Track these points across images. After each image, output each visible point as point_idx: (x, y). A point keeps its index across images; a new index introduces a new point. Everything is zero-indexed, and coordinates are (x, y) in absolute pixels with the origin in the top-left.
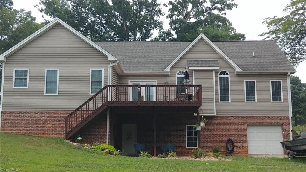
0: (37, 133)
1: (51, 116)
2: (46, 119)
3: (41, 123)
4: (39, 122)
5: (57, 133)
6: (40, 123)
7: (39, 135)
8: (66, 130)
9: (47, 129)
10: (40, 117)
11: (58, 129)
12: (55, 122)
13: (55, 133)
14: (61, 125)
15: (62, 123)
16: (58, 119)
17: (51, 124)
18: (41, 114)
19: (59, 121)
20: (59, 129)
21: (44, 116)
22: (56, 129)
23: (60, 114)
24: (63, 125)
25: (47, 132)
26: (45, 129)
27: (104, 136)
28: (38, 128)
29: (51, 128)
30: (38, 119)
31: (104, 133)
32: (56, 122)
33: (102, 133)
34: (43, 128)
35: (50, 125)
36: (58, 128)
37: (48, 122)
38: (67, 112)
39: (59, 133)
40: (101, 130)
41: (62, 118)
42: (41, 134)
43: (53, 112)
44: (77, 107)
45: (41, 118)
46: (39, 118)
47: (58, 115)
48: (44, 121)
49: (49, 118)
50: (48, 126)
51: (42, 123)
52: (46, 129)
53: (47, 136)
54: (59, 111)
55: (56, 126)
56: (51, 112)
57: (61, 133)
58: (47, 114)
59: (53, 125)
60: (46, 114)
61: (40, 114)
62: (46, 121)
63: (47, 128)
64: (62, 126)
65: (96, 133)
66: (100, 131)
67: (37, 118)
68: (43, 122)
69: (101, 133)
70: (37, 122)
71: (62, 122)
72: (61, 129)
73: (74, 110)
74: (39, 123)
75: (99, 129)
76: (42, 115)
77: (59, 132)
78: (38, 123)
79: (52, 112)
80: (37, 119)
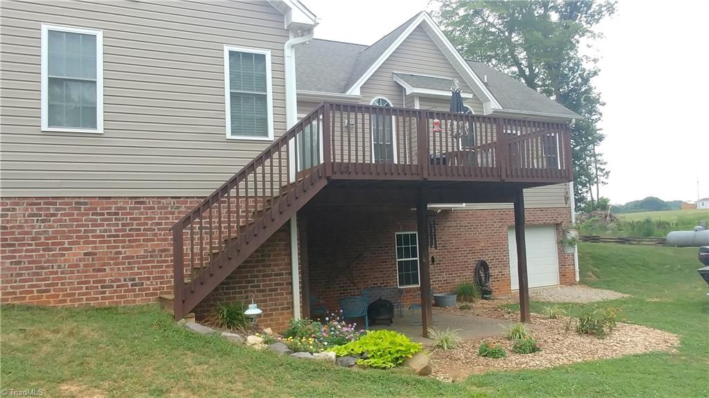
0: (14, 293)
1: (76, 220)
2: (56, 232)
3: (32, 251)
4: (24, 245)
5: (107, 287)
6: (27, 251)
7: (27, 300)
8: (179, 276)
9: (62, 273)
10: (26, 221)
11: (108, 270)
12: (94, 242)
13: (99, 285)
14: (120, 253)
15: (123, 247)
16: (105, 231)
17: (78, 252)
18: (30, 211)
19: (114, 236)
20: (112, 269)
21: (43, 221)
22: (99, 270)
23: (113, 211)
24: (127, 254)
25: (63, 284)
26: (52, 273)
27: (282, 284)
28: (21, 269)
29: (77, 266)
30: (17, 231)
31: (282, 274)
32: (101, 242)
33: (275, 275)
34: (44, 268)
35: (75, 255)
36: (109, 264)
37: (66, 245)
38: (143, 203)
39: (115, 284)
40: (270, 266)
41: (123, 225)
42: (36, 294)
43: (86, 204)
44: (219, 185)
45: (33, 227)
46: (20, 227)
47: (106, 216)
48: (46, 239)
49: (66, 226)
50: (65, 261)
51: (38, 250)
52: (56, 273)
53: (65, 301)
54: (110, 198)
55: (100, 259)
56: (74, 201)
57: (122, 286)
58: (57, 209)
59: (86, 254)
60: (52, 211)
61: (27, 210)
62: (55, 238)
63: (59, 267)
64: (127, 258)
65: (257, 276)
66: (267, 269)
67: (12, 227)
68: (42, 244)
69: (271, 275)
70: (13, 245)
71: (124, 241)
72: (122, 271)
73: (208, 193)
74: (21, 251)
75: (264, 261)
76: (35, 215)
77: (112, 281)
78: (17, 248)
79: (79, 202)
80: (13, 233)
